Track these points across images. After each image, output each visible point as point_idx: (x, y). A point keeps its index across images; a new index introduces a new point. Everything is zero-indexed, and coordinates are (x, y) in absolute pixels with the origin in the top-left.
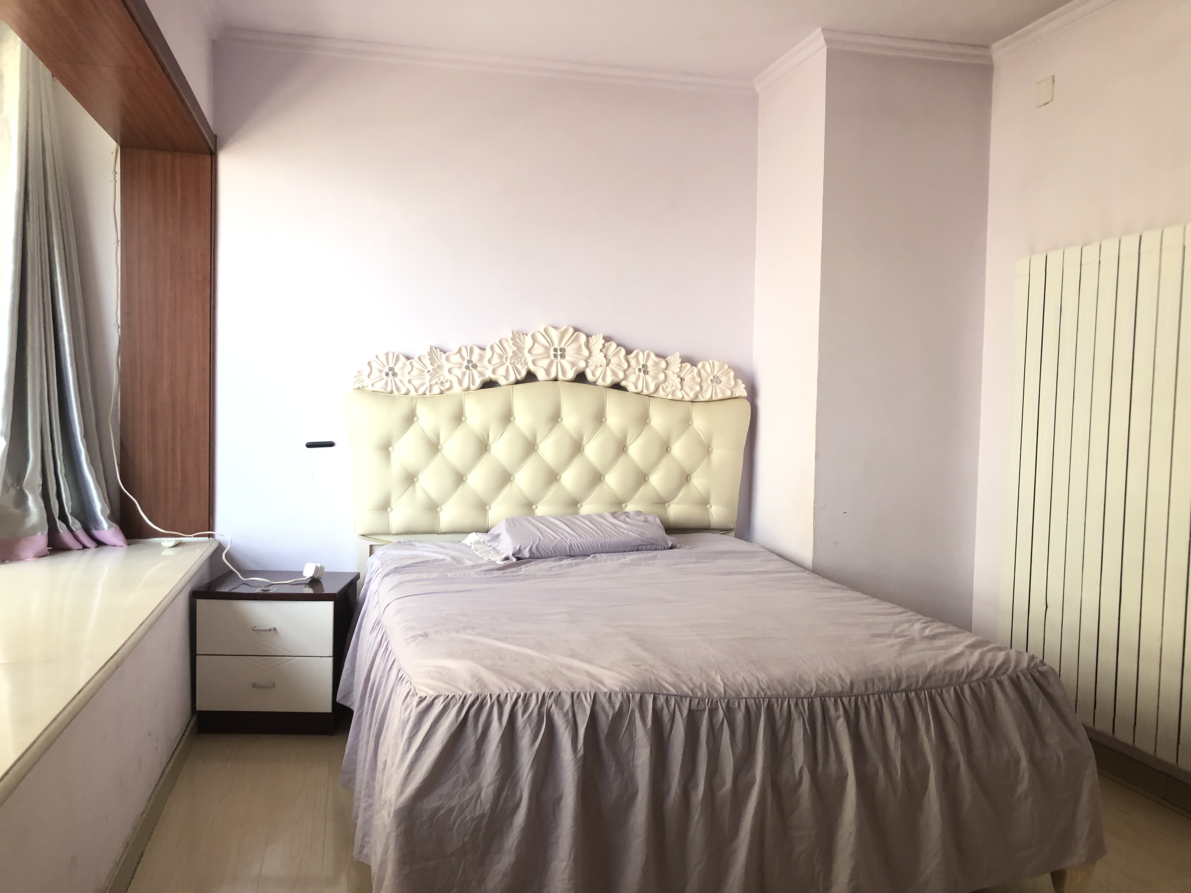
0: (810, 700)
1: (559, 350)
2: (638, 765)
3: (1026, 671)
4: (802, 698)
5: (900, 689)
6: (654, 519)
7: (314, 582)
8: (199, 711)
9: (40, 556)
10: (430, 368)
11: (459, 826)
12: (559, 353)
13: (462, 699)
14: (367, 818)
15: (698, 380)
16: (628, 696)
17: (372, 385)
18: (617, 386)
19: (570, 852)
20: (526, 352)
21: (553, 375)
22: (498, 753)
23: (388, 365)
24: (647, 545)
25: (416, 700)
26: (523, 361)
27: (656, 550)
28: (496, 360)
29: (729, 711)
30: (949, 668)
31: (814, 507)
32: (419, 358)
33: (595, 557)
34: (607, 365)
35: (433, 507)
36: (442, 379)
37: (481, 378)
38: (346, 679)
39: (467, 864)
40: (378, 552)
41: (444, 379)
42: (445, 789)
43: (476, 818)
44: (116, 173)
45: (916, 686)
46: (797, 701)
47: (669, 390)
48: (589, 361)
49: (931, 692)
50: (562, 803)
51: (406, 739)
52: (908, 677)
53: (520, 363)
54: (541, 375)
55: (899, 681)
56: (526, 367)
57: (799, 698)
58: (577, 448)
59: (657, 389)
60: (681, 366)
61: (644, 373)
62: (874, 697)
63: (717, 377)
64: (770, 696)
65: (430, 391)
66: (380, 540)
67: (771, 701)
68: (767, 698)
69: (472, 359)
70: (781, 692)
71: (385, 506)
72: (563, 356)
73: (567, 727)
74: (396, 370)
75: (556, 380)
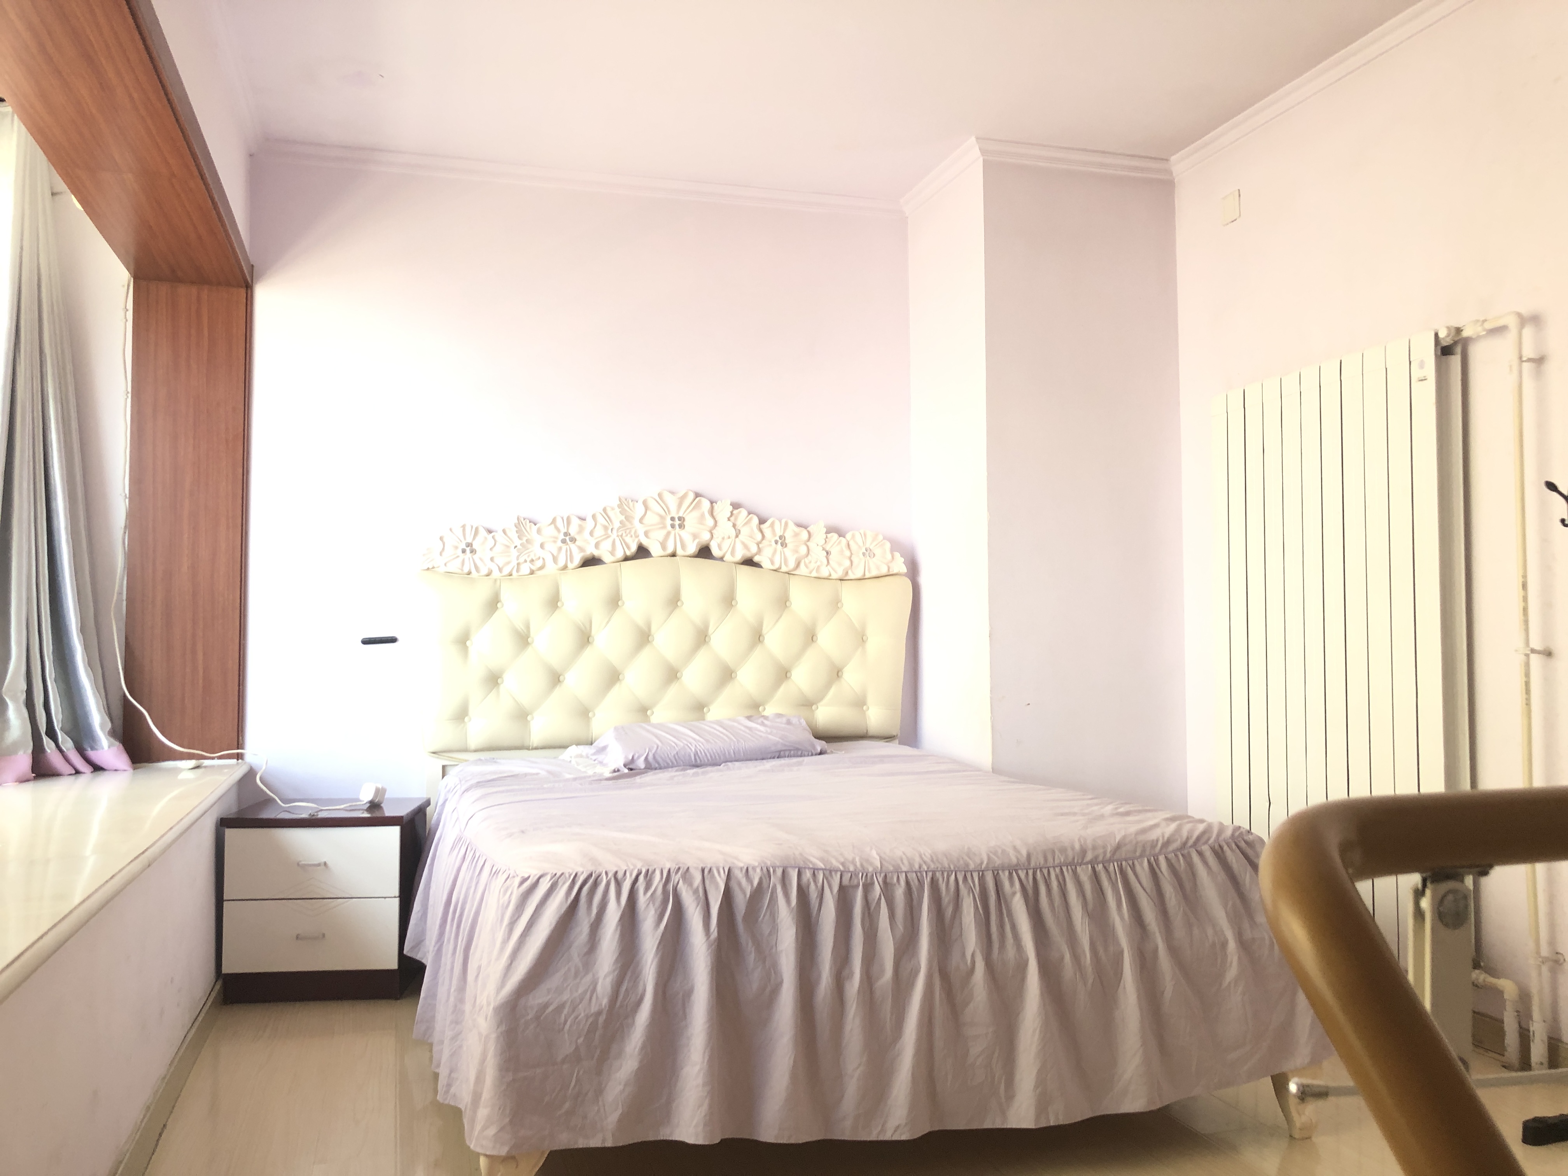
0: (981, 873)
1: (677, 519)
2: (782, 951)
3: (1230, 840)
4: (971, 872)
5: (1085, 861)
6: (799, 721)
7: (374, 806)
8: (228, 974)
9: (23, 780)
10: (518, 542)
11: (571, 1026)
12: (677, 522)
13: (572, 877)
14: (454, 1049)
15: (848, 553)
16: (768, 871)
17: (445, 565)
18: (749, 562)
19: (704, 1052)
20: (636, 521)
21: (670, 550)
22: (617, 936)
23: (465, 539)
24: (790, 750)
25: (517, 881)
26: (632, 533)
27: (801, 756)
28: (599, 532)
29: (887, 886)
30: (1141, 838)
31: (991, 698)
32: (504, 531)
33: (727, 765)
34: (737, 536)
35: (522, 716)
36: (532, 556)
37: (582, 555)
38: (416, 924)
39: (581, 1073)
40: (452, 773)
41: (535, 555)
42: (554, 981)
43: (592, 1015)
44: (127, 310)
45: (1103, 858)
46: (965, 874)
47: (812, 566)
48: (714, 532)
49: (1121, 864)
50: (693, 998)
51: (506, 926)
52: (1094, 848)
53: (629, 535)
54: (655, 549)
55: (1084, 852)
56: (636, 540)
57: (967, 871)
58: (702, 637)
59: (798, 565)
60: (827, 537)
61: (782, 546)
62: (1055, 871)
63: (870, 550)
64: (933, 870)
65: (518, 571)
66: (455, 758)
67: (935, 874)
68: (930, 871)
69: (570, 531)
70: (947, 866)
71: (461, 715)
72: (681, 526)
73: (698, 906)
74: (474, 547)
75: (674, 555)
